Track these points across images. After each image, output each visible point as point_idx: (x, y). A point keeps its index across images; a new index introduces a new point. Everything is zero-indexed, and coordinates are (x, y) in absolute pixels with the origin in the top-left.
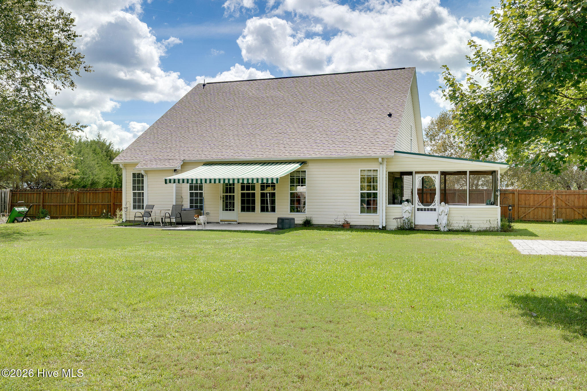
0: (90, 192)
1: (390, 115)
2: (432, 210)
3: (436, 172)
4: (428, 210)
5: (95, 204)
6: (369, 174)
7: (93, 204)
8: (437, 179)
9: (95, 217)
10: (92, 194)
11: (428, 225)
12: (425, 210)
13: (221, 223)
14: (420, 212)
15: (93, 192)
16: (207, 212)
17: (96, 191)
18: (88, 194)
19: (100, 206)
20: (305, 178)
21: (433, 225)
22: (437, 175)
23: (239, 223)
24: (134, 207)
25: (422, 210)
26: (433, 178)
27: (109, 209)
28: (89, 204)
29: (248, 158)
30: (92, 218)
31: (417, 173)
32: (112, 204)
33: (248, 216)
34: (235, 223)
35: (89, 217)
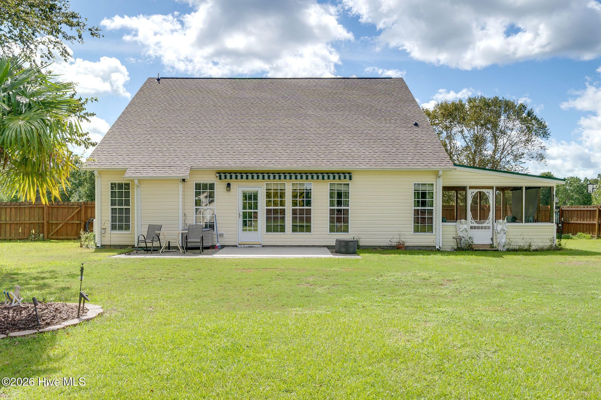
0: (11, 206)
1: (416, 125)
2: (485, 228)
3: (492, 188)
4: (482, 228)
5: (18, 222)
6: (424, 188)
7: (16, 222)
8: (491, 195)
9: (20, 239)
10: (13, 210)
11: (483, 245)
12: (478, 228)
13: (239, 246)
14: (473, 230)
15: (16, 206)
16: (220, 232)
17: (20, 205)
18: (8, 210)
19: (27, 226)
20: (348, 192)
21: (488, 245)
22: (492, 190)
23: (263, 246)
24: (113, 228)
25: (475, 228)
26: (487, 194)
27: (41, 229)
28: (10, 222)
29: (275, 167)
30: (16, 241)
31: (471, 188)
32: (45, 222)
33: (276, 238)
34: (259, 246)
35: (10, 240)
